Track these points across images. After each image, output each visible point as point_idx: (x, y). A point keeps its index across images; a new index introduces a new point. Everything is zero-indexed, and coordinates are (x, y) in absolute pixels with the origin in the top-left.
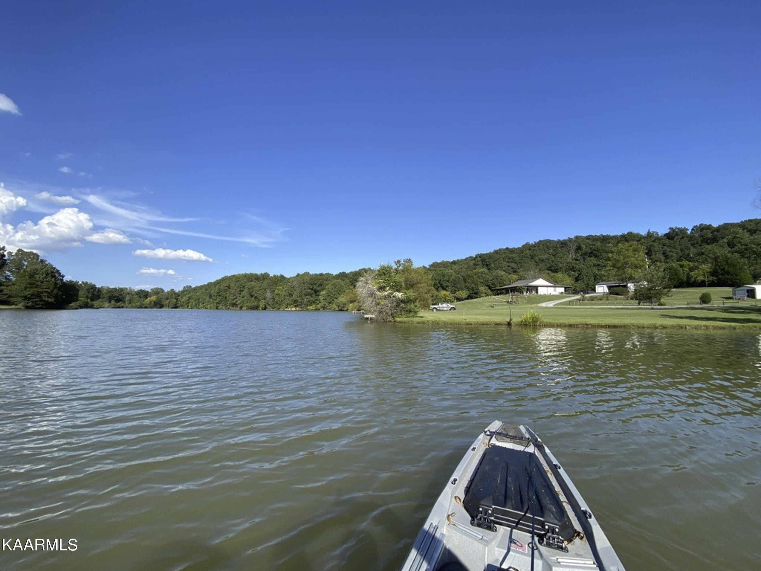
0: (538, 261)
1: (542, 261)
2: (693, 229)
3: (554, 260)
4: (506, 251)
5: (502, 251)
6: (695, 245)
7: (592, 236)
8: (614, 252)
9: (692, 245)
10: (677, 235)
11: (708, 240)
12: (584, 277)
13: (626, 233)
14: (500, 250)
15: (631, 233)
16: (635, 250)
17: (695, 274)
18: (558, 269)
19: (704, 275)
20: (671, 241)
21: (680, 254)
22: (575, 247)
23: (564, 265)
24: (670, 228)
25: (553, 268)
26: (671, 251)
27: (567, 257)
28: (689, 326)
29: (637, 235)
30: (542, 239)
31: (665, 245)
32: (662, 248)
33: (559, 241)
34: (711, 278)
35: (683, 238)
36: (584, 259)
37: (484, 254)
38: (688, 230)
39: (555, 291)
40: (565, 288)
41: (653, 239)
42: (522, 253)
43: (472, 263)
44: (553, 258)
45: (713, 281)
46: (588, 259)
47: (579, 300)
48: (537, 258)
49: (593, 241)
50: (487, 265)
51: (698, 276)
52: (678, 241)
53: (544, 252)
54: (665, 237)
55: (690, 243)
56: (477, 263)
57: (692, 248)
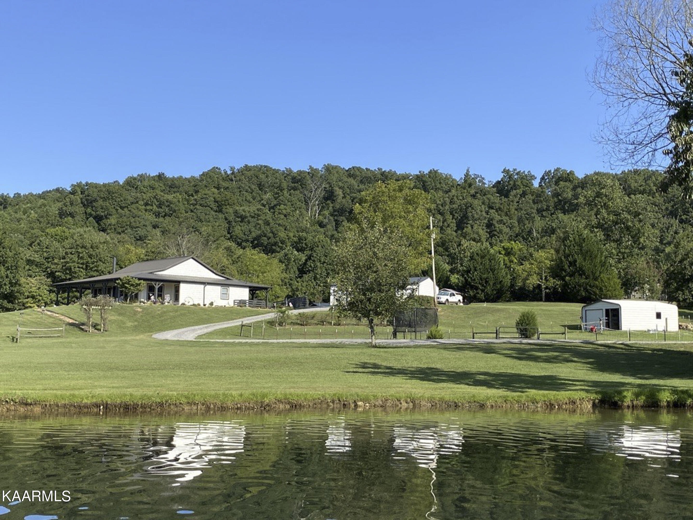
0: (231, 218)
1: (243, 218)
2: (543, 178)
3: (271, 221)
4: (157, 185)
5: (146, 183)
6: (544, 213)
7: (359, 169)
8: (366, 201)
9: (539, 211)
10: (515, 187)
11: (565, 203)
12: (318, 264)
13: (426, 172)
14: (142, 177)
15: (436, 172)
16: (409, 201)
17: (524, 270)
18: (275, 244)
19: (539, 274)
20: (504, 199)
21: (517, 230)
22: (320, 193)
23: (291, 235)
24: (506, 171)
25: (264, 241)
26: (501, 222)
27: (301, 214)
28: (365, 400)
29: (448, 178)
30: (251, 164)
31: (492, 208)
32: (487, 213)
33: (288, 174)
34: (552, 282)
35: (524, 194)
36: (338, 224)
37: (96, 186)
38: (533, 177)
39: (225, 296)
40: (253, 291)
41: (472, 192)
42: (197, 192)
43: (54, 209)
44: (269, 214)
45: (555, 288)
46: (345, 223)
47: (271, 323)
48: (231, 210)
49: (361, 182)
50: (98, 219)
51: (529, 275)
52: (517, 199)
53: (249, 198)
54: (495, 189)
55: (535, 207)
56: (70, 209)
57: (538, 218)
